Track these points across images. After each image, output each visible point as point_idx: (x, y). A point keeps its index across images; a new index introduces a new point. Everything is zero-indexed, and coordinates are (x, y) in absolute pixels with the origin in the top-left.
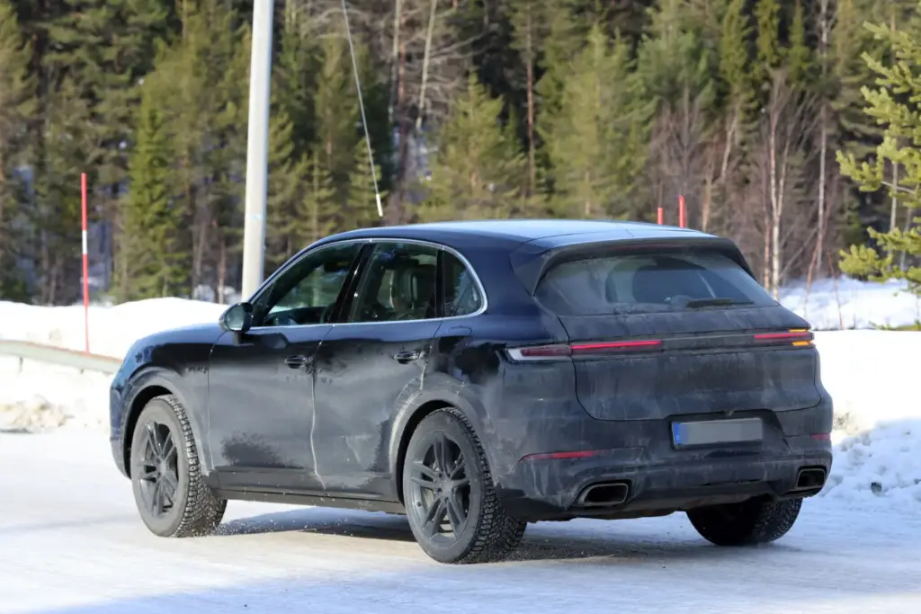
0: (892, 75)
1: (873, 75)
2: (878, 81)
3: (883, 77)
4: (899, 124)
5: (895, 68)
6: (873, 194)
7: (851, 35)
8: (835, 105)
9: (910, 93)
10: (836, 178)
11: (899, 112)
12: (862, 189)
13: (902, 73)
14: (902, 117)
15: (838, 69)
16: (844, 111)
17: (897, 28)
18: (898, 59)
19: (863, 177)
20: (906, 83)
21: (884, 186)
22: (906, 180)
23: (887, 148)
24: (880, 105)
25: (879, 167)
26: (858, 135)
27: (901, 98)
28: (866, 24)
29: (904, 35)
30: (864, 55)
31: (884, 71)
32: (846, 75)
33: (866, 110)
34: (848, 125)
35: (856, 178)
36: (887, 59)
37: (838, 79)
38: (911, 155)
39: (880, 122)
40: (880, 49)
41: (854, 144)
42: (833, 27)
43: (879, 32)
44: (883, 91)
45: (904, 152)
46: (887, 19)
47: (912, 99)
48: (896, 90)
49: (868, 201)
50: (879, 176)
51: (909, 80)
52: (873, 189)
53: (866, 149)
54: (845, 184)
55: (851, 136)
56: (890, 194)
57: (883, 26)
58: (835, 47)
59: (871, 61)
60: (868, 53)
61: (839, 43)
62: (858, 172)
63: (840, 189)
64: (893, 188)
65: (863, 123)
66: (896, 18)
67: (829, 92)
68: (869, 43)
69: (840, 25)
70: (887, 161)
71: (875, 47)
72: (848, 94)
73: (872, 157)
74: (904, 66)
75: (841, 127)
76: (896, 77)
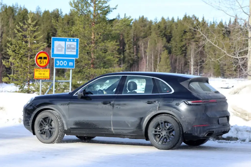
0: (12, 47)
1: (9, 47)
2: (9, 48)
3: (10, 47)
4: (13, 56)
5: (12, 46)
6: (8, 68)
7: (5, 40)
8: (2, 52)
9: (15, 50)
10: (2, 65)
11: (13, 53)
12: (6, 67)
13: (14, 47)
14: (14, 54)
15: (3, 46)
16: (4, 53)
17: (13, 39)
18: (13, 44)
19: (7, 65)
20: (14, 49)
21: (10, 67)
22: (14, 66)
23: (11, 59)
24: (10, 52)
25: (10, 63)
26: (6, 58)
27: (14, 51)
28: (8, 38)
29: (14, 40)
30: (7, 43)
31: (10, 46)
32: (4, 47)
33: (7, 53)
34: (5, 56)
35: (5, 65)
36: (11, 44)
37: (3, 48)
38: (15, 61)
39: (10, 55)
40: (10, 43)
41: (5, 59)
42: (2, 39)
43: (10, 39)
44: (11, 49)
45: (14, 61)
46: (11, 37)
47: (15, 51)
48: (12, 50)
49: (8, 69)
50: (10, 65)
51: (15, 48)
52: (9, 67)
53: (8, 60)
54: (4, 66)
55: (5, 58)
56: (11, 68)
57: (11, 38)
58: (2, 42)
59: (8, 45)
60: (8, 43)
61: (3, 41)
62: (6, 64)
63: (3, 67)
64: (12, 67)
65: (7, 56)
66: (13, 37)
67: (1, 50)
68: (8, 42)
69: (3, 38)
70: (11, 62)
71: (9, 42)
72: (4, 51)
73: (8, 62)
74: (14, 46)
75: (3, 56)
76: (13, 47)
